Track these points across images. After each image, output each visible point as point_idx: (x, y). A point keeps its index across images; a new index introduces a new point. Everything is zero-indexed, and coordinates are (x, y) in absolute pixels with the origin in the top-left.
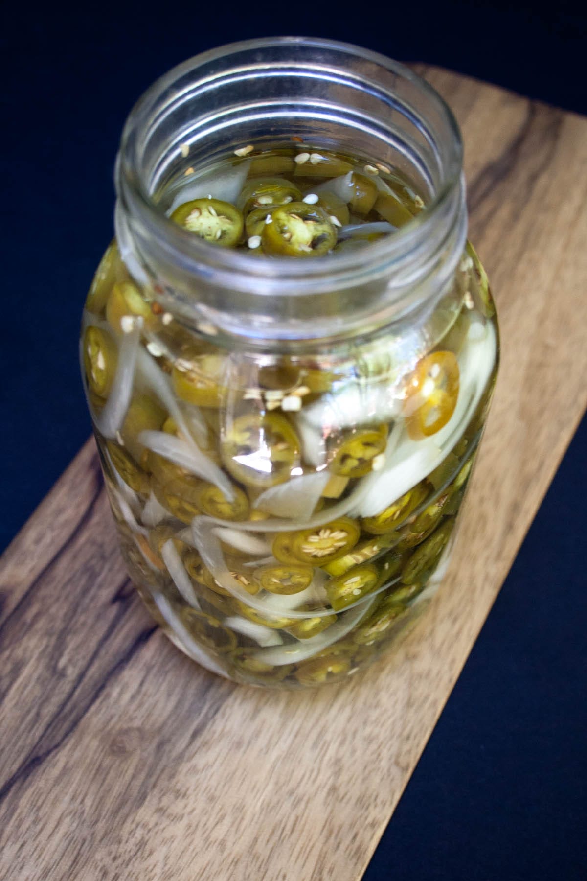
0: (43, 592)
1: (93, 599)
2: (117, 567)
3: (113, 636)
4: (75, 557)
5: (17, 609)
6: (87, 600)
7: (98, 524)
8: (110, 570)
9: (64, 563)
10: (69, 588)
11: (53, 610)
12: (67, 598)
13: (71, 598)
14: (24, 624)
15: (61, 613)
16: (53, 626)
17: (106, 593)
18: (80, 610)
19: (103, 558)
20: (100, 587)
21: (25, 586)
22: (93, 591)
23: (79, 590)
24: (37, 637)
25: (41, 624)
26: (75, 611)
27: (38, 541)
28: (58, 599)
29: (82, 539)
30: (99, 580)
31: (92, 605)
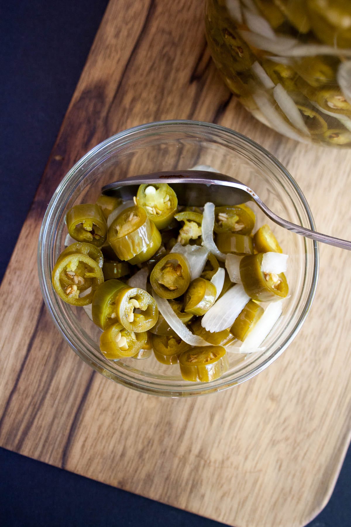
0: (132, 80)
1: (174, 81)
2: (187, 51)
3: (197, 112)
4: (151, 46)
5: (115, 97)
6: (169, 83)
7: (162, 13)
8: (182, 54)
9: (142, 53)
10: (152, 75)
11: (144, 95)
12: (153, 83)
13: (157, 83)
14: (124, 110)
15: (152, 96)
16: (148, 109)
17: (184, 75)
18: (166, 92)
19: (174, 44)
20: (178, 70)
21: (117, 76)
22: (172, 75)
23: (161, 75)
24: (138, 119)
25: (138, 107)
26: (162, 93)
27: (117, 36)
28: (146, 85)
29: (153, 29)
30: (176, 63)
31: (175, 88)
